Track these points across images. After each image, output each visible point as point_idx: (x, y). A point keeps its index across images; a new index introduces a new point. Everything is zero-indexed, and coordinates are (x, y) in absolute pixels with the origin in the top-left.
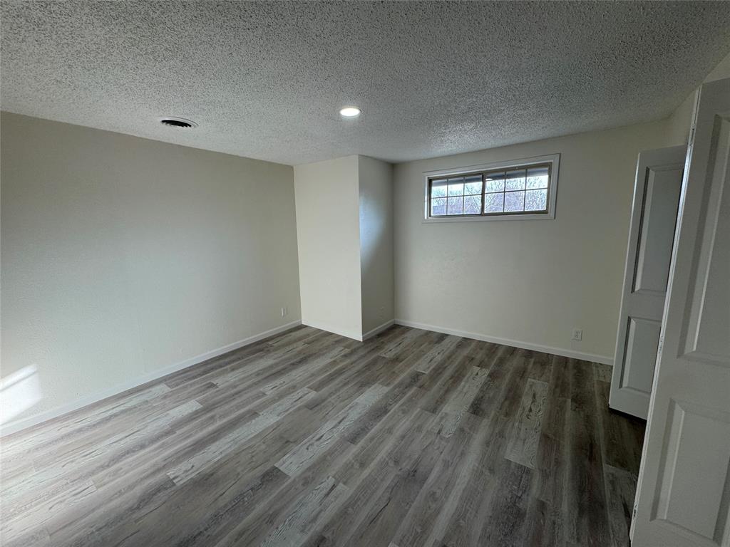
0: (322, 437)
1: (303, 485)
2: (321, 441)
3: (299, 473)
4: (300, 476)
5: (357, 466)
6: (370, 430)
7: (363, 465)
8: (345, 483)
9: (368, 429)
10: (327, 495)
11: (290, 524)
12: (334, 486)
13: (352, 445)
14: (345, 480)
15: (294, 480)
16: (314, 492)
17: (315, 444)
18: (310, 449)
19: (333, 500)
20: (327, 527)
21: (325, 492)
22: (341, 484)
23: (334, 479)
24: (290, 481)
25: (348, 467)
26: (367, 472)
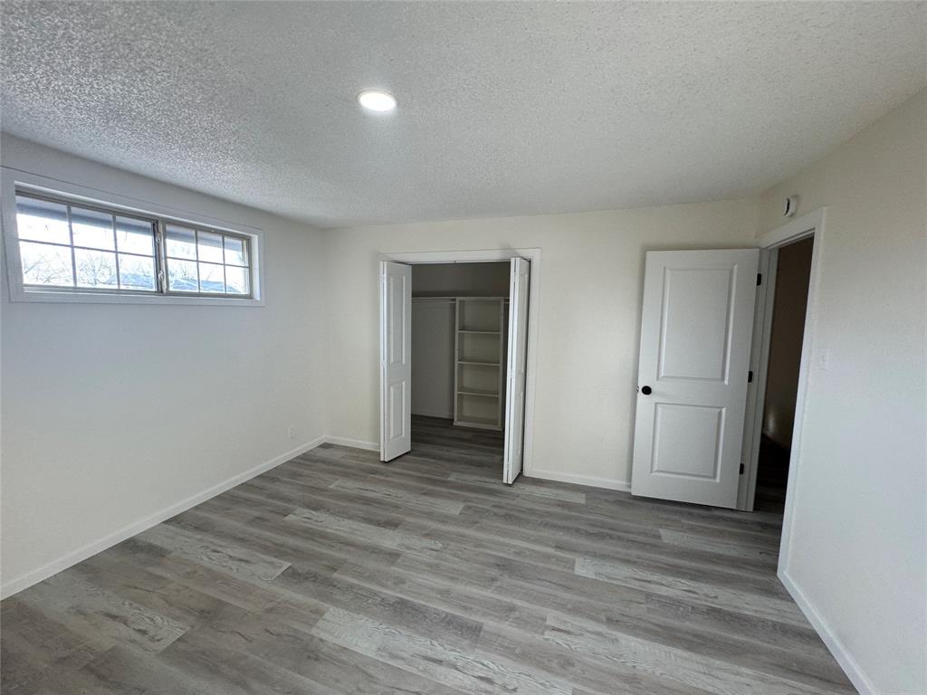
0: (481, 678)
1: (573, 665)
2: (490, 675)
3: (559, 679)
4: (564, 676)
5: (517, 614)
6: (447, 614)
7: (512, 609)
8: (545, 620)
9: (447, 616)
10: (568, 632)
11: (621, 655)
12: (554, 629)
13: (485, 628)
14: (540, 622)
15: (575, 680)
16: (573, 647)
17: (500, 683)
18: (514, 684)
19: (569, 625)
20: (598, 621)
21: (565, 636)
22: (548, 623)
23: (546, 633)
24: (579, 687)
25: (520, 622)
26: (518, 603)
